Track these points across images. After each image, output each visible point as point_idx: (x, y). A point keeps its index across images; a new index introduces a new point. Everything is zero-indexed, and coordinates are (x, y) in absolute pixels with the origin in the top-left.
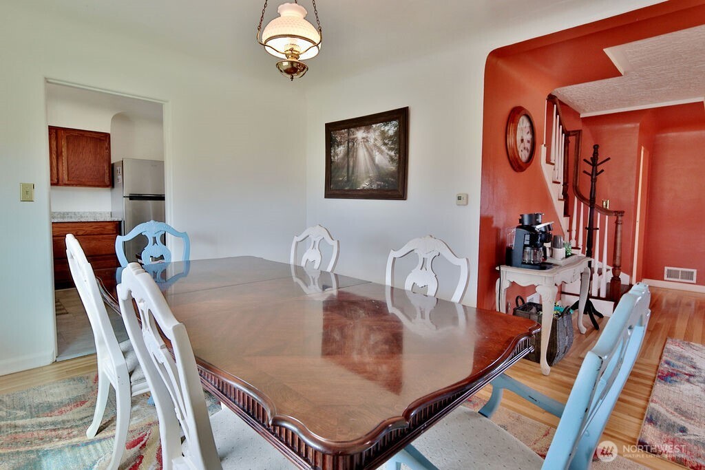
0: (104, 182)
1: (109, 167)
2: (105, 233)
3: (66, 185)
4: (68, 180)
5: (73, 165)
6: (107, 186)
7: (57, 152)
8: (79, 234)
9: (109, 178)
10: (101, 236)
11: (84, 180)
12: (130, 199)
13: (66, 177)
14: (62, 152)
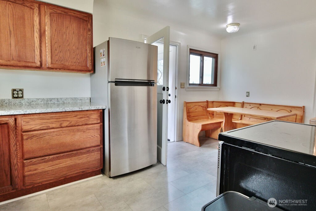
0: (86, 66)
1: (91, 49)
2: (90, 123)
3: (50, 69)
4: (52, 63)
5: (56, 46)
6: (89, 71)
7: (40, 30)
8: (63, 125)
9: (91, 62)
10: (86, 127)
11: (67, 64)
12: (116, 85)
13: (49, 60)
14: (45, 31)
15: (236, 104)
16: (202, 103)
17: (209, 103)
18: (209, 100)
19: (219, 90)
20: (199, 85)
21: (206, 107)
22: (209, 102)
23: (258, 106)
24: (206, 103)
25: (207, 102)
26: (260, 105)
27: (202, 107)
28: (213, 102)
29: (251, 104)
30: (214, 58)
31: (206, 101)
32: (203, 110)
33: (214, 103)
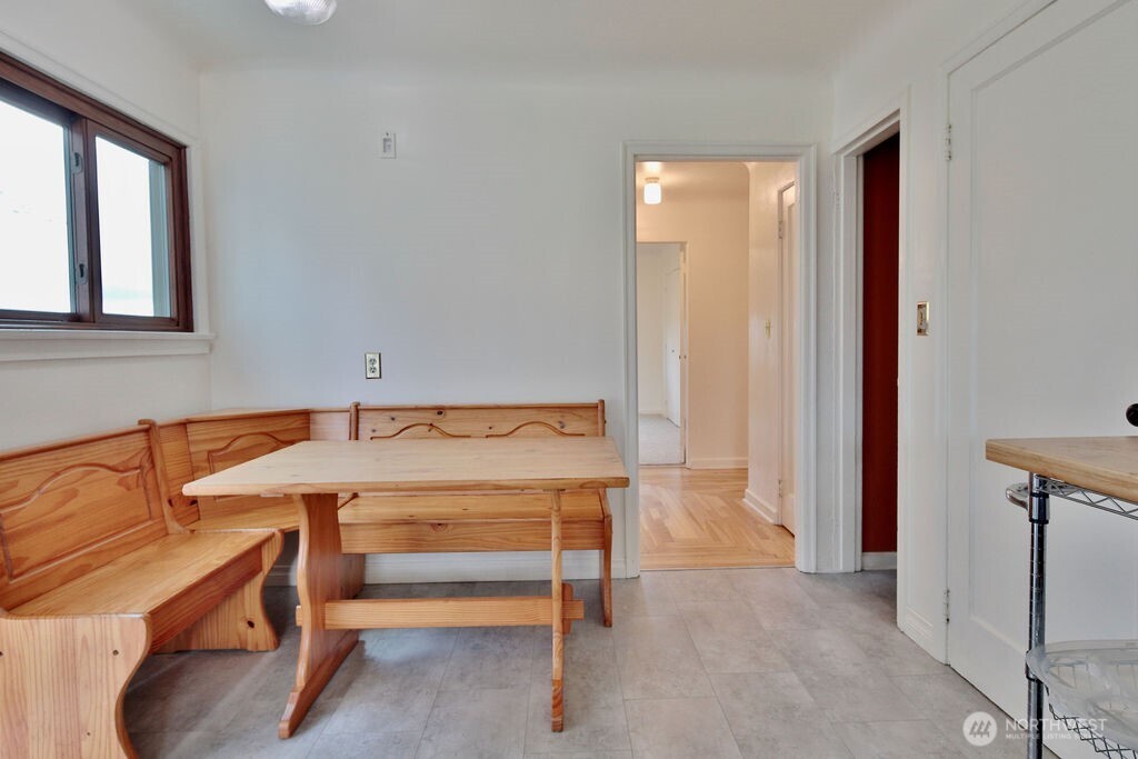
15: (319, 417)
16: (114, 443)
17: (163, 433)
18: (161, 418)
19: (206, 350)
20: (74, 319)
21: (140, 467)
22: (162, 427)
23: (430, 417)
24: (139, 442)
25: (148, 429)
26: (440, 413)
27: (109, 468)
28: (184, 425)
29: (394, 414)
30: (165, 164)
31: (134, 425)
32: (121, 490)
33: (191, 428)
